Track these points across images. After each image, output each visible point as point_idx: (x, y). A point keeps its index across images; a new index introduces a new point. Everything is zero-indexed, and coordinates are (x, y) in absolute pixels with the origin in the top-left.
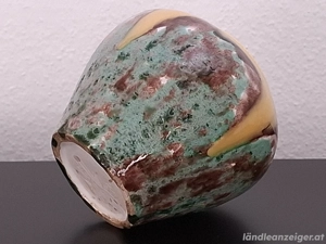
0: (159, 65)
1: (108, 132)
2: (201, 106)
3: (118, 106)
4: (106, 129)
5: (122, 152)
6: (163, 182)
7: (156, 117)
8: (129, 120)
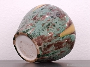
0: (45, 13)
1: (32, 30)
2: (57, 23)
3: (34, 23)
4: (31, 29)
5: (36, 35)
6: (48, 44)
7: (45, 25)
8: (38, 26)
